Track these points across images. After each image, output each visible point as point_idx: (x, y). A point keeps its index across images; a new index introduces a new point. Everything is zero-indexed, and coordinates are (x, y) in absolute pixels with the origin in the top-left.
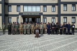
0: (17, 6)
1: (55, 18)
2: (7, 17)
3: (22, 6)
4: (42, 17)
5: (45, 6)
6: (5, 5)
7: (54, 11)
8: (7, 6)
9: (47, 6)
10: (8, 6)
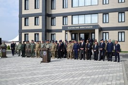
0: (63, 17)
1: (124, 32)
2: (50, 34)
3: (70, 17)
4: (97, 31)
5: (106, 14)
6: (47, 17)
7: (123, 21)
8: (50, 18)
9: (110, 14)
10: (52, 18)
